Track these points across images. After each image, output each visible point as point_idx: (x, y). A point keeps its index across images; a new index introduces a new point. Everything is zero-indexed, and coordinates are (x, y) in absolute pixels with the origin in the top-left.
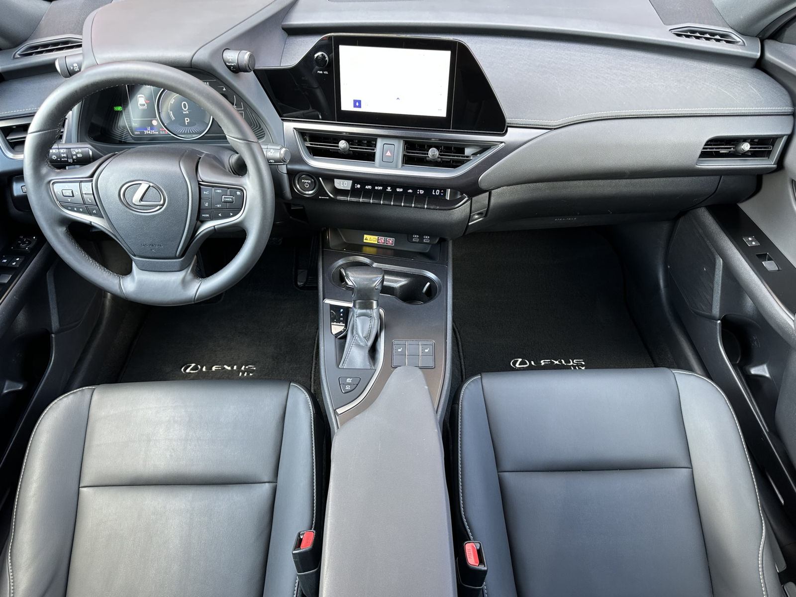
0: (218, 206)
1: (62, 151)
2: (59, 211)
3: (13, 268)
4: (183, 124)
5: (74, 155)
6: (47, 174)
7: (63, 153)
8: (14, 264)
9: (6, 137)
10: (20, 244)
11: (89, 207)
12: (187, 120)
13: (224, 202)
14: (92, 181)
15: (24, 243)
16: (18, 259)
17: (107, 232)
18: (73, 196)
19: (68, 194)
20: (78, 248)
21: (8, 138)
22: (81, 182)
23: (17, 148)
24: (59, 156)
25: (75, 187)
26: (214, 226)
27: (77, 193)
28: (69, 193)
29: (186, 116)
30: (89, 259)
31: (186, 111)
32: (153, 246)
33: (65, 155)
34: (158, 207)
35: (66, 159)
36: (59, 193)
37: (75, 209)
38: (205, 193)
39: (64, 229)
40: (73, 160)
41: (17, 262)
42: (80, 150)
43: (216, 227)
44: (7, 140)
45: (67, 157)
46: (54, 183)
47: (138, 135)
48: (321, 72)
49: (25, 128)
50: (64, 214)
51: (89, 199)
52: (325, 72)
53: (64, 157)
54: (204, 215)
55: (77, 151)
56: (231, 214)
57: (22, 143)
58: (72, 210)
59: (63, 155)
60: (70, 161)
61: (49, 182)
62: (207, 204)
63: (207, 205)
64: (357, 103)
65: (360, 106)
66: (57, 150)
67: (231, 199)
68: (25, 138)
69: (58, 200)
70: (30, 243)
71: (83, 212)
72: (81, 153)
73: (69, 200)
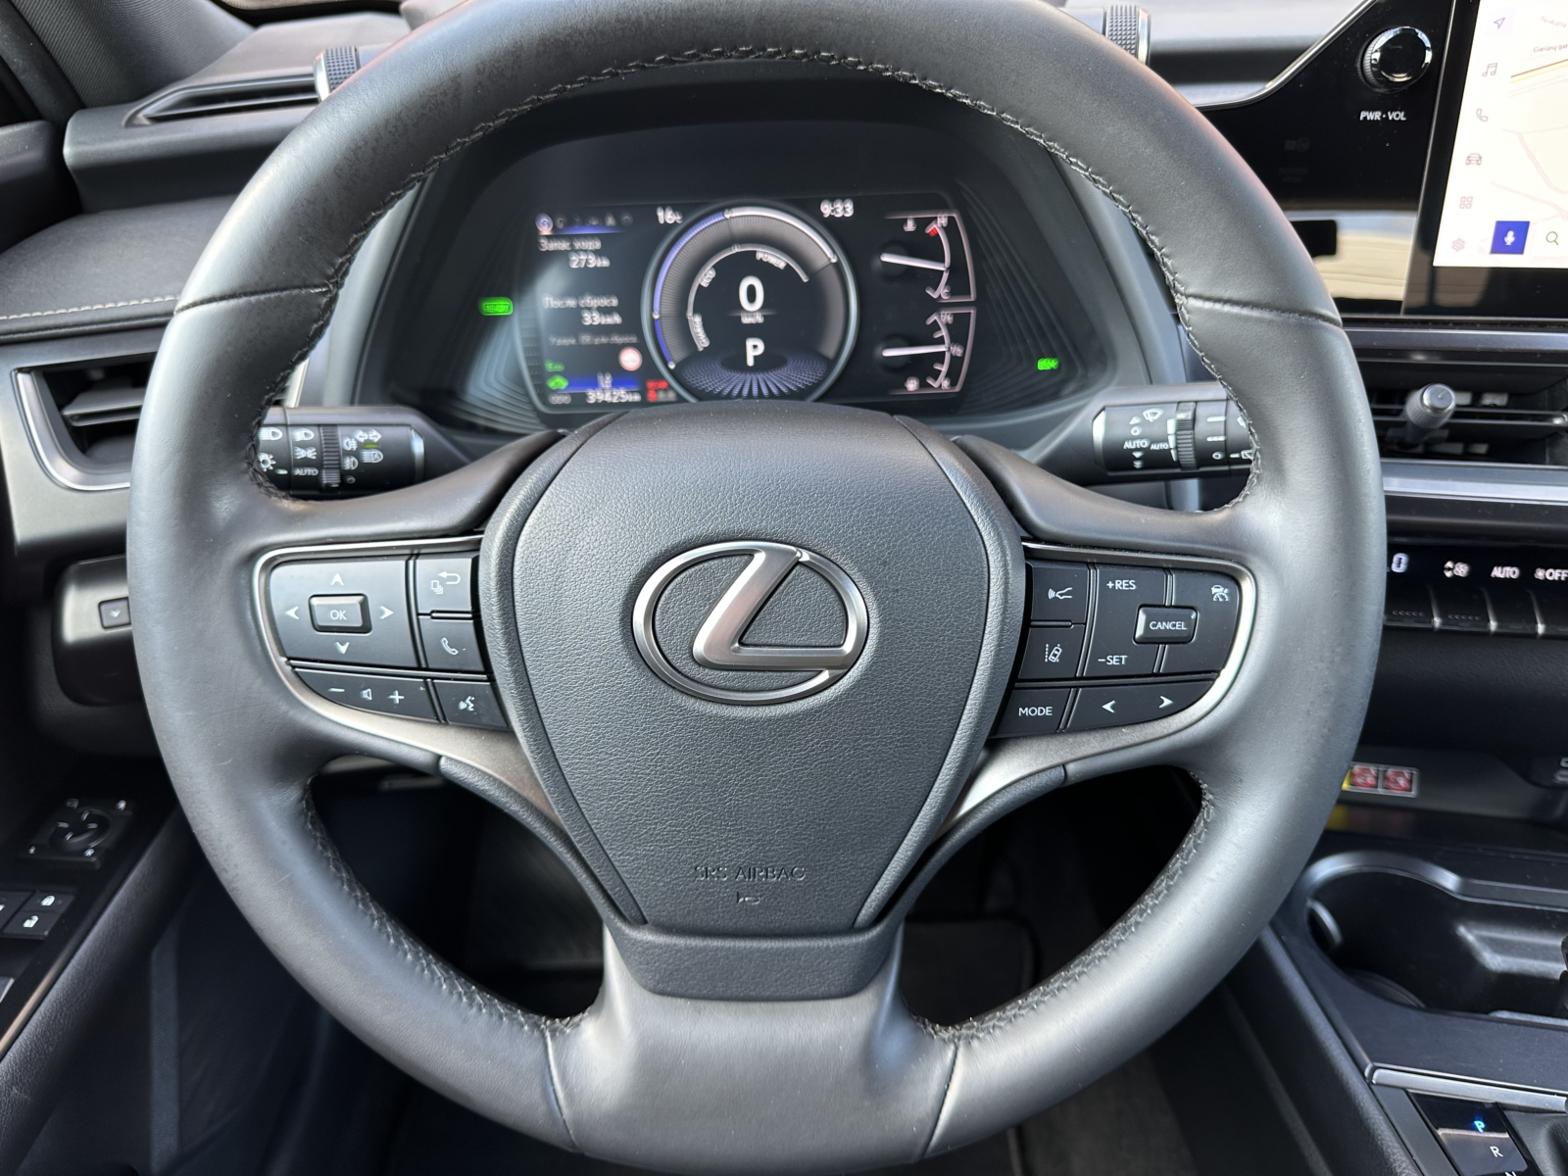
0: (1113, 661)
1: (299, 435)
2: (283, 707)
3: (29, 944)
4: (737, 362)
5: (350, 453)
6: (240, 524)
7: (304, 445)
8: (29, 924)
9: (61, 407)
10: (66, 831)
11: (445, 682)
12: (754, 348)
13: (1142, 641)
14: (476, 546)
15: (79, 829)
16: (49, 901)
17: (514, 808)
18: (366, 628)
19: (339, 618)
20: (352, 889)
21: (68, 412)
22: (415, 554)
23: (103, 450)
24: (285, 459)
25: (382, 578)
26: (1064, 765)
27: (388, 613)
28: (344, 612)
29: (754, 331)
30: (398, 943)
31: (752, 311)
32: (751, 874)
33: (311, 454)
34: (825, 676)
35: (311, 471)
36: (291, 613)
37: (367, 694)
38: (1051, 594)
39: (290, 796)
40: (344, 474)
41: (43, 912)
42: (375, 435)
43: (1071, 768)
44: (66, 421)
45: (318, 464)
46: (272, 565)
47: (563, 406)
48: (1376, 116)
49: (135, 373)
50: (303, 719)
51: (449, 642)
52: (1392, 116)
53: (305, 463)
54: (1027, 711)
55: (361, 435)
56: (1167, 702)
57: (125, 430)
58: (349, 699)
59: (301, 454)
60: (330, 478)
61: (252, 557)
62: (1058, 651)
63: (1054, 656)
64: (1511, 234)
65: (1518, 248)
66: (280, 433)
67: (1180, 626)
68: (137, 410)
69: (282, 652)
70: (103, 826)
71: (405, 711)
72: (380, 446)
73: (343, 649)
